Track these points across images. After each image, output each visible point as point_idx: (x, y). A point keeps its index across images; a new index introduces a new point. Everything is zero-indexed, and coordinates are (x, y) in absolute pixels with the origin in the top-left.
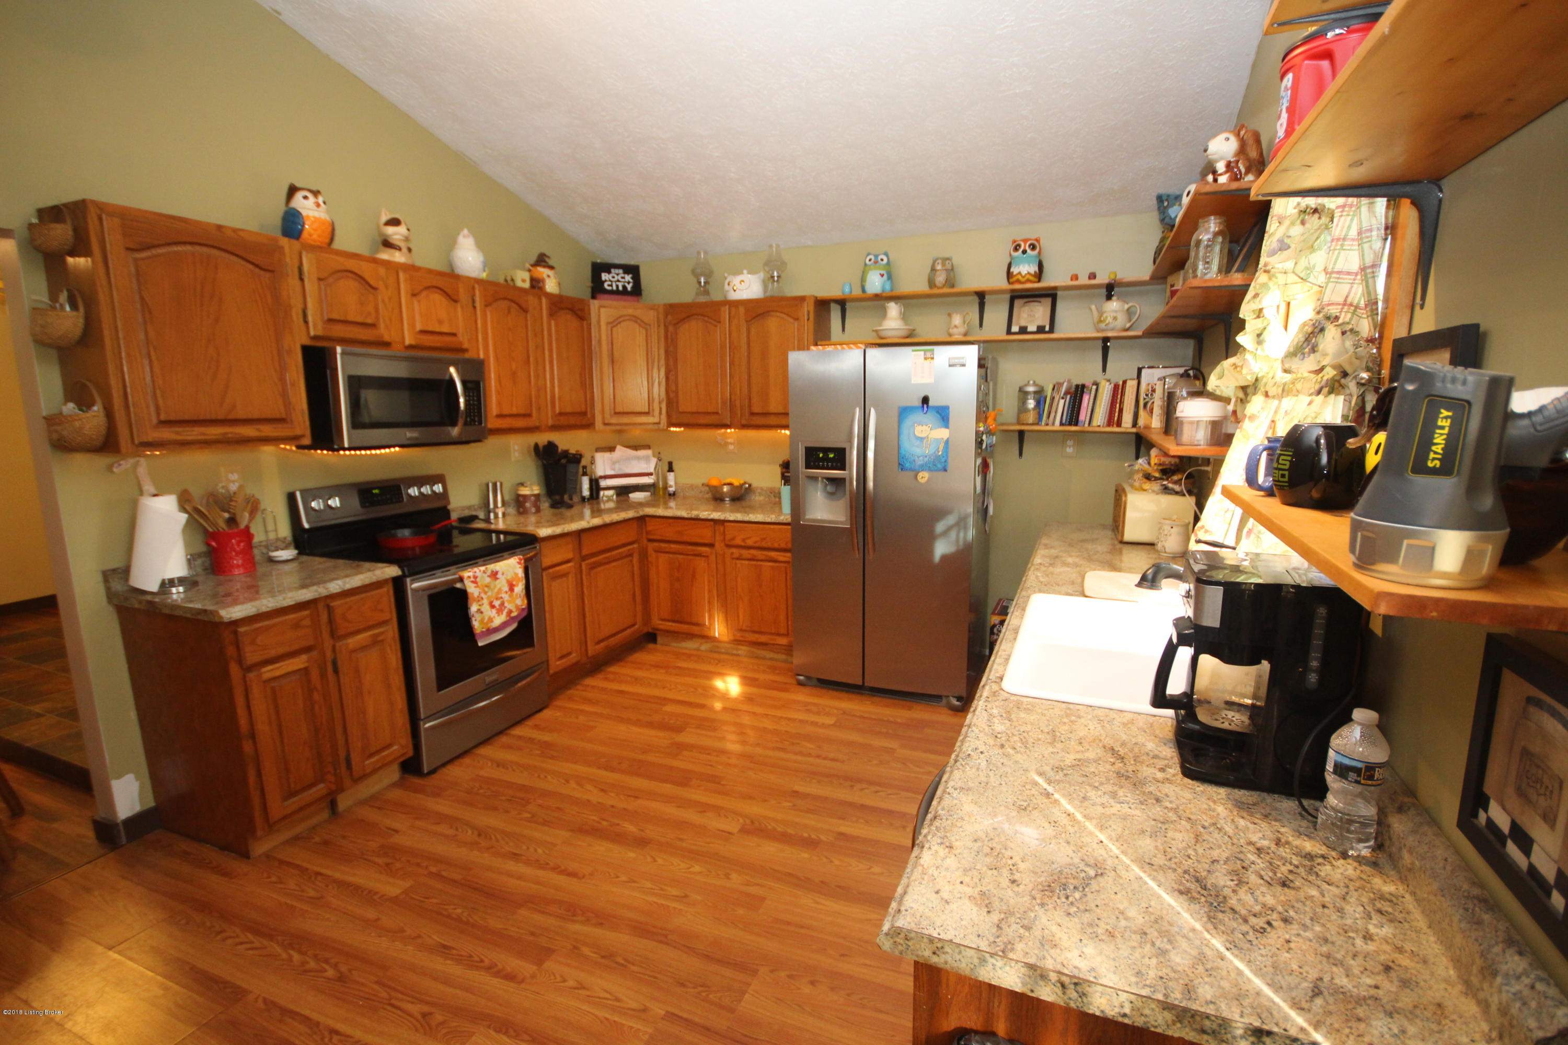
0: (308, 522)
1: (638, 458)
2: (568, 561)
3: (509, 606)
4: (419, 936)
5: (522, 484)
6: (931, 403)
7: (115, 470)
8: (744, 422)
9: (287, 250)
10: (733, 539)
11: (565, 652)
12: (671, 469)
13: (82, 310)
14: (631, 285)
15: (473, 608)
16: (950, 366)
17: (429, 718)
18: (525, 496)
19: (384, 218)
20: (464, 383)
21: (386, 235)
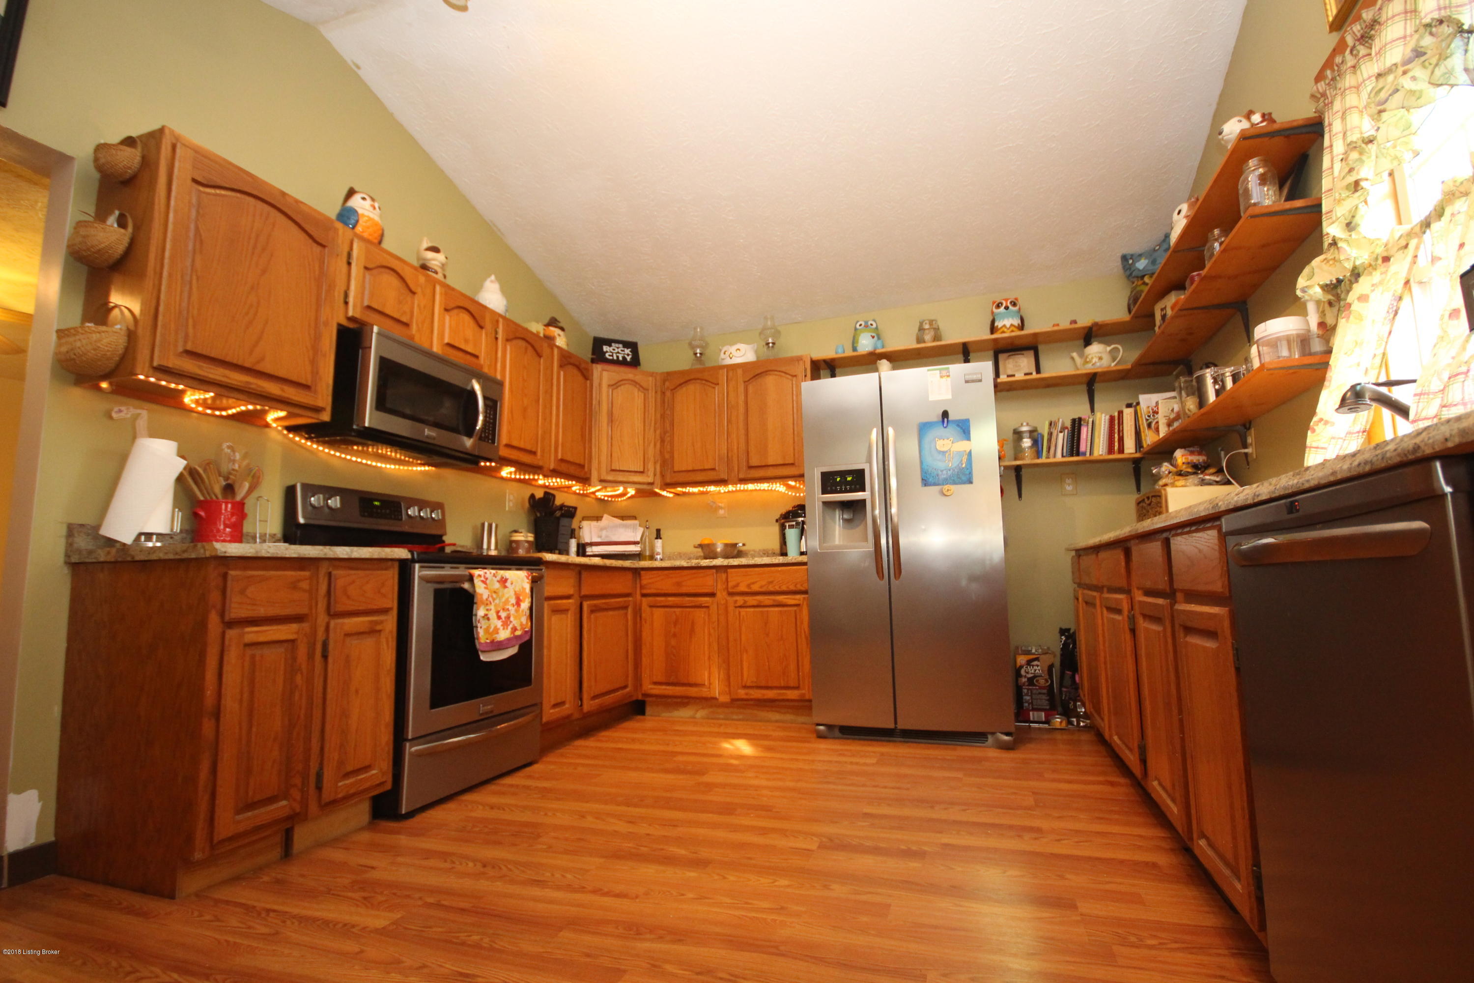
0: (304, 517)
1: (626, 526)
2: (568, 597)
3: (515, 622)
4: (424, 966)
5: (516, 531)
6: (951, 417)
7: (114, 415)
8: (741, 476)
9: (341, 232)
10: (737, 585)
11: (559, 701)
12: (658, 536)
13: (130, 229)
14: (630, 357)
15: (481, 612)
16: (967, 382)
17: (418, 739)
18: (517, 542)
19: (425, 245)
20: (485, 398)
21: (425, 259)
